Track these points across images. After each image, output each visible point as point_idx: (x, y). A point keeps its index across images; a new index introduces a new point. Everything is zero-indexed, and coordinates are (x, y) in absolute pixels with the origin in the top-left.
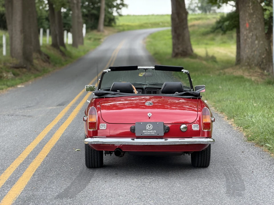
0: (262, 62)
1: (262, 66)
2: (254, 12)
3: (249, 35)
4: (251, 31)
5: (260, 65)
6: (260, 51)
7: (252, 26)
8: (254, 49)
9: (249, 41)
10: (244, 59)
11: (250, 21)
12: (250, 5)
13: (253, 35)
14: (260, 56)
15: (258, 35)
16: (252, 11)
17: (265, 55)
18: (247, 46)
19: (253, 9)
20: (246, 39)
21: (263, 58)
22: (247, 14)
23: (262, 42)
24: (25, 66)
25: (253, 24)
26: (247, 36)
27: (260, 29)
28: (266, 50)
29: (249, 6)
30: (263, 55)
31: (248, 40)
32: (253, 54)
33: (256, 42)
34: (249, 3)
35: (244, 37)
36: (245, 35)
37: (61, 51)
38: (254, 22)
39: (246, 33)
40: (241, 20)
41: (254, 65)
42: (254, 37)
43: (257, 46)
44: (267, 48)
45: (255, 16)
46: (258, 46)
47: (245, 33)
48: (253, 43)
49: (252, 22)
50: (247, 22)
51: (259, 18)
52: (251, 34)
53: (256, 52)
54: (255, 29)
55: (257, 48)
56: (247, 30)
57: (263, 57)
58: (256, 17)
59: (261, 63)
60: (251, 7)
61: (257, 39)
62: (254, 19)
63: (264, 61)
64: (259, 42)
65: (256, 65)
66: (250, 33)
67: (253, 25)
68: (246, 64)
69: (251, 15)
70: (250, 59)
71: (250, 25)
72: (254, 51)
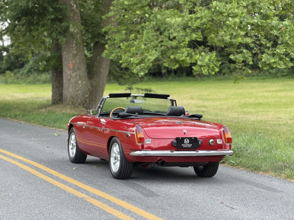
0: (86, 101)
1: (85, 105)
2: (77, 53)
3: (73, 74)
4: (74, 71)
5: (84, 104)
6: (84, 91)
7: (76, 66)
8: (77, 89)
9: (73, 80)
10: (68, 98)
11: (74, 62)
12: (74, 46)
14: (83, 95)
15: (81, 75)
16: (75, 52)
17: (88, 94)
18: (71, 85)
20: (70, 79)
21: (87, 98)
22: (71, 55)
23: (85, 82)
25: (77, 64)
26: (71, 76)
27: (83, 69)
28: (89, 89)
29: (73, 47)
30: (87, 95)
31: (72, 79)
32: (76, 93)
33: (80, 82)
34: (73, 44)
35: (68, 77)
36: (68, 75)
38: (78, 62)
39: (70, 73)
40: (64, 61)
41: (77, 104)
42: (78, 77)
43: (80, 86)
44: (90, 88)
45: (78, 57)
46: (82, 86)
47: (69, 73)
48: (76, 82)
49: (76, 63)
50: (71, 62)
51: (82, 59)
52: (75, 74)
53: (79, 92)
54: (79, 69)
55: (80, 88)
56: (71, 70)
57: (87, 96)
58: (80, 58)
59: (84, 102)
60: (74, 48)
61: (80, 79)
62: (77, 60)
63: (88, 101)
64: (82, 82)
65: (79, 105)
66: (73, 73)
67: (77, 66)
68: (71, 103)
69: (75, 56)
70: (74, 99)
71: (74, 66)
72: (78, 90)
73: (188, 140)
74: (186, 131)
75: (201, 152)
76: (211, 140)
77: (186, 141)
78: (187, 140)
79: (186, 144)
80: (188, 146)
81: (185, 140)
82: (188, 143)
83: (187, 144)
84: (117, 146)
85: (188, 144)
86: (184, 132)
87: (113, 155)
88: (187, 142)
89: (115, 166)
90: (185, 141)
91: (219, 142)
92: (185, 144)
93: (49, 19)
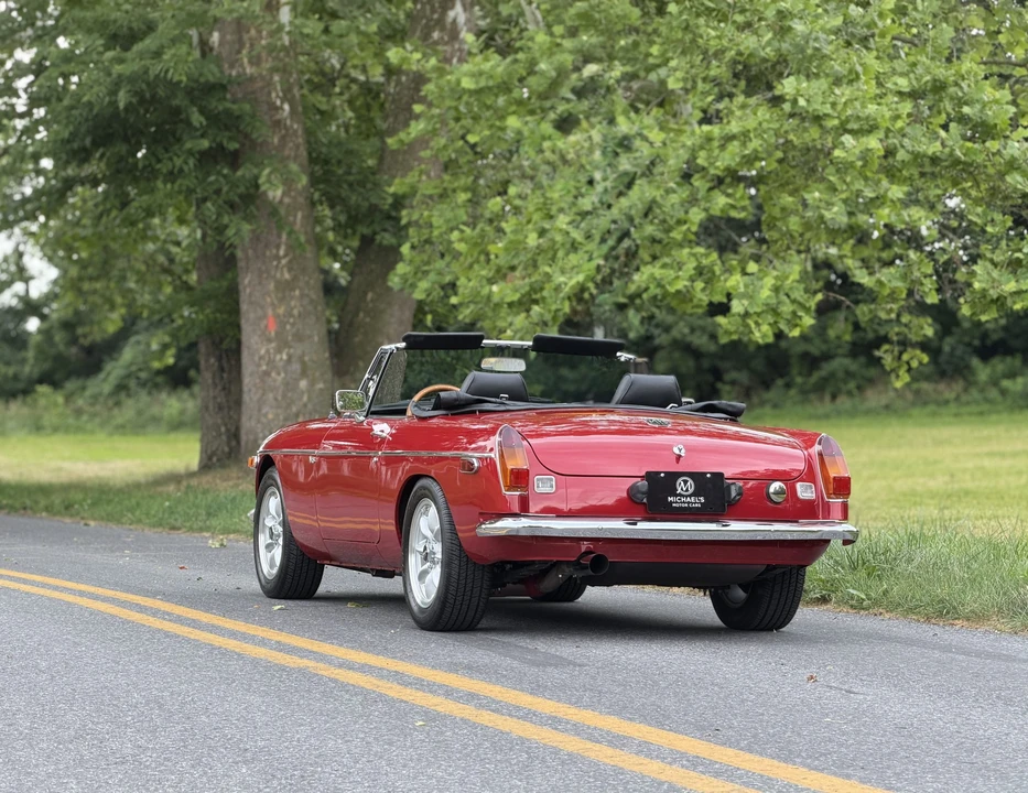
2: (295, 278)
3: (278, 357)
4: (283, 344)
7: (288, 327)
8: (294, 409)
9: (278, 378)
11: (281, 311)
12: (282, 253)
13: (290, 357)
15: (306, 358)
16: (287, 276)
18: (271, 396)
19: (290, 270)
20: (267, 374)
22: (272, 286)
23: (320, 385)
25: (291, 320)
26: (271, 362)
27: (316, 339)
29: (278, 258)
31: (273, 374)
33: (303, 384)
34: (278, 247)
35: (259, 365)
36: (261, 358)
38: (296, 312)
39: (268, 351)
40: (244, 307)
42: (296, 367)
43: (305, 399)
45: (297, 292)
46: (309, 398)
47: (263, 352)
48: (290, 386)
49: (289, 314)
50: (270, 312)
51: (312, 301)
52: (285, 357)
54: (299, 337)
55: (305, 405)
56: (269, 341)
58: (302, 296)
60: (284, 262)
61: (304, 373)
62: (293, 303)
64: (312, 384)
66: (279, 350)
67: (293, 325)
69: (284, 288)
71: (282, 325)
72: (297, 416)
73: (690, 482)
74: (683, 451)
75: (739, 528)
76: (775, 486)
77: (684, 486)
78: (686, 482)
79: (683, 496)
80: (689, 503)
81: (680, 480)
82: (691, 491)
83: (687, 496)
84: (433, 510)
85: (690, 496)
86: (677, 452)
87: (416, 545)
88: (687, 490)
89: (424, 584)
90: (680, 486)
91: (805, 492)
92: (680, 495)
93: (190, 153)
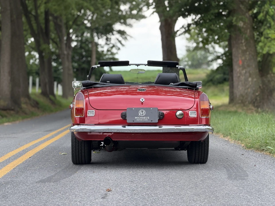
0: (256, 100)
1: (256, 105)
2: (247, 49)
3: (242, 72)
4: (244, 68)
5: (254, 103)
6: (254, 89)
7: (245, 63)
8: (247, 86)
9: (243, 78)
10: (238, 96)
11: (243, 58)
12: (243, 41)
13: (246, 73)
14: (253, 93)
15: (251, 72)
16: (245, 48)
17: (259, 92)
18: (240, 83)
19: (246, 46)
20: (239, 77)
21: (257, 96)
22: (240, 51)
23: (255, 80)
24: (13, 108)
25: (246, 61)
26: (240, 73)
27: (254, 66)
28: (260, 87)
29: (242, 43)
30: (257, 92)
31: (241, 77)
32: (246, 91)
33: (250, 79)
34: (242, 40)
35: (237, 74)
36: (238, 72)
37: (50, 99)
38: (247, 59)
39: (240, 71)
40: (233, 58)
41: (247, 103)
42: (248, 74)
43: (250, 83)
44: (261, 85)
45: (248, 53)
46: (252, 83)
47: (238, 70)
48: (246, 80)
49: (246, 59)
50: (240, 59)
51: (252, 55)
52: (244, 71)
53: (249, 90)
54: (248, 66)
55: (250, 85)
56: (240, 67)
57: (257, 94)
58: (249, 54)
59: (254, 100)
60: (244, 44)
61: (250, 76)
62: (247, 56)
63: (258, 99)
64: (253, 79)
65: (250, 103)
66: (243, 70)
68: (240, 101)
69: (244, 52)
70: (243, 97)
71: (243, 62)
72: (248, 88)
93: (212, 14)
